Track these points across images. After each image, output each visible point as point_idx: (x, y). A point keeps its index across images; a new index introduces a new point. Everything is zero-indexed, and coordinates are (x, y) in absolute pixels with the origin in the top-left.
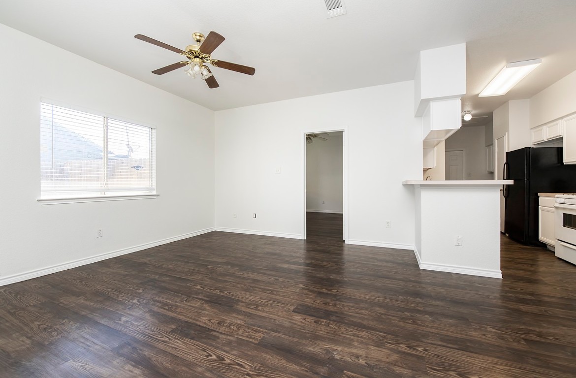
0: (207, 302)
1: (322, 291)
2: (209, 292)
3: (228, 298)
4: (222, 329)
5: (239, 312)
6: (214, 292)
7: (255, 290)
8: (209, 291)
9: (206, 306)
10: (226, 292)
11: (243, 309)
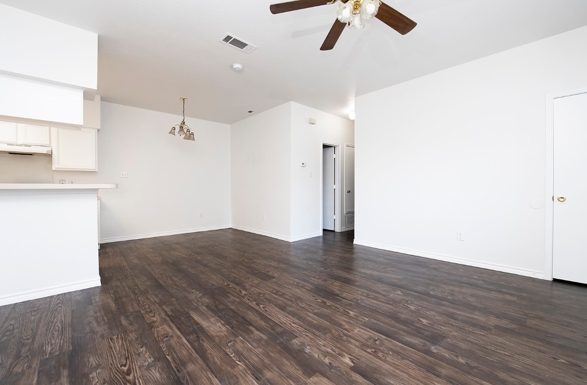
0: (338, 295)
1: (234, 285)
2: (337, 304)
3: (319, 295)
4: (324, 277)
5: (312, 284)
6: (332, 303)
7: (290, 297)
8: (338, 306)
9: (338, 292)
10: (320, 301)
11: (308, 285)
